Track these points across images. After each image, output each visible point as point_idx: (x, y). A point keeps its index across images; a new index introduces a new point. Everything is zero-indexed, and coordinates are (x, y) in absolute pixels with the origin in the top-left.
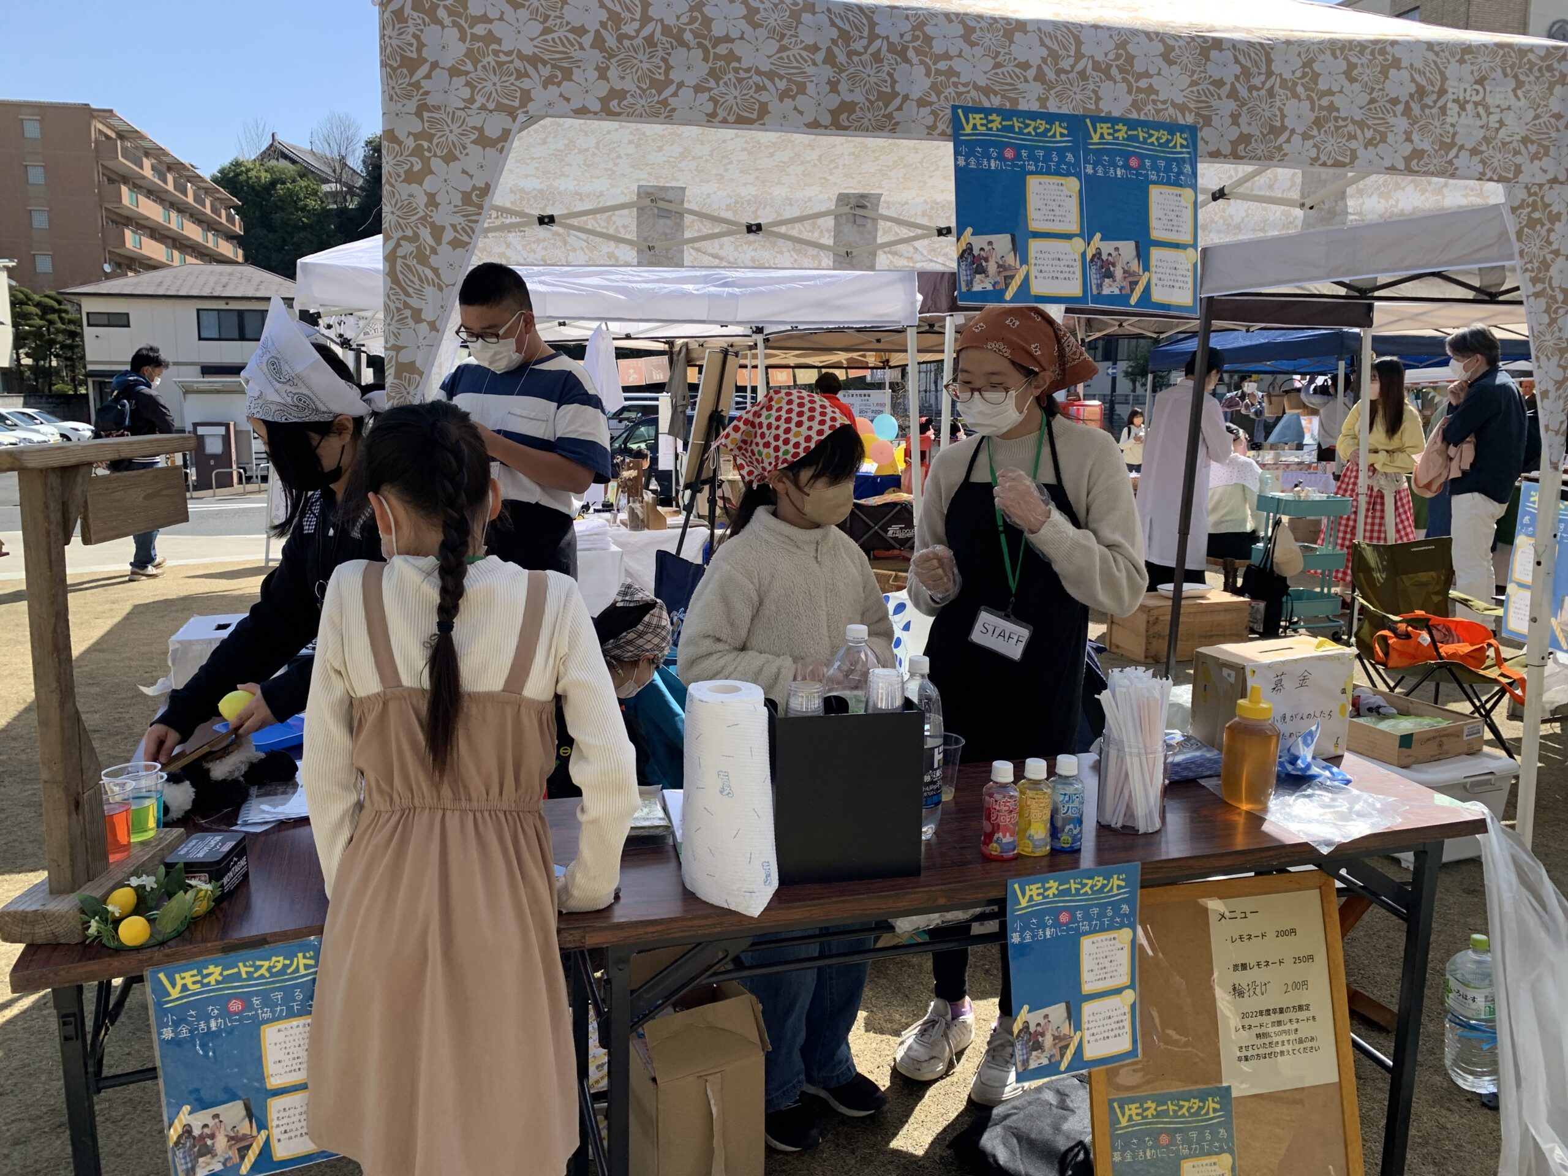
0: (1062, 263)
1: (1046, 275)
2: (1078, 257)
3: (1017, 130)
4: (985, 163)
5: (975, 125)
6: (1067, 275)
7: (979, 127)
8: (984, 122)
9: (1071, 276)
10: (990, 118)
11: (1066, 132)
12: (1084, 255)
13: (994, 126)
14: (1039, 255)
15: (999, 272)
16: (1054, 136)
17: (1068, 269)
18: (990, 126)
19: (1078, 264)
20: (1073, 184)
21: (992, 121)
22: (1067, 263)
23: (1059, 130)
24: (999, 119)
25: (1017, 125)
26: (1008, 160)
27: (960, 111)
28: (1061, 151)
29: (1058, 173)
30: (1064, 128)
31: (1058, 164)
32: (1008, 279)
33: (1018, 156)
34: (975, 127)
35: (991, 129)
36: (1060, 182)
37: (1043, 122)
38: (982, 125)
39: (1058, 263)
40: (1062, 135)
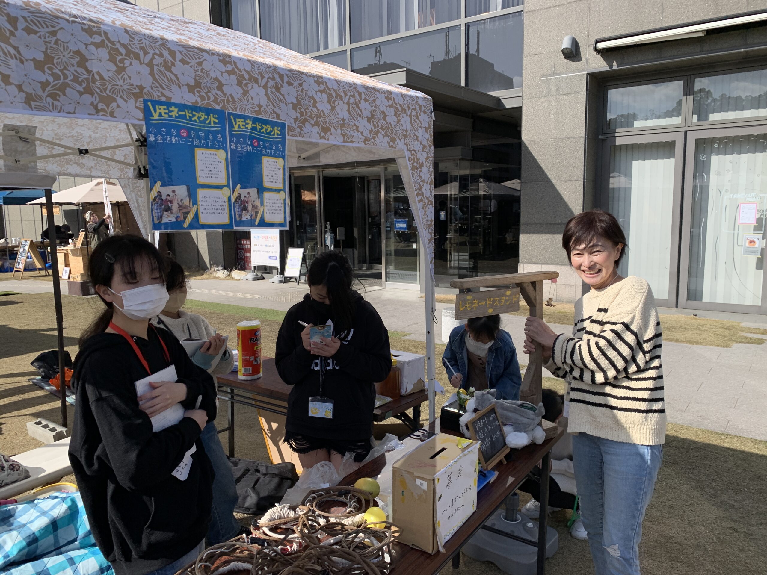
0: (217, 204)
1: (208, 211)
2: (226, 199)
3: (188, 118)
4: (169, 138)
5: (160, 114)
6: (220, 211)
7: (163, 115)
8: (167, 111)
9: (223, 212)
10: (170, 109)
11: (217, 121)
12: (229, 198)
13: (174, 114)
14: (204, 199)
15: (180, 210)
16: (210, 123)
17: (221, 208)
18: (170, 114)
19: (226, 204)
20: (222, 154)
21: (172, 111)
22: (220, 204)
23: (213, 119)
24: (176, 110)
25: (188, 115)
26: (183, 137)
27: (149, 104)
28: (215, 133)
29: (213, 147)
30: (216, 118)
31: (213, 141)
32: (186, 214)
33: (189, 135)
34: (160, 115)
35: (171, 116)
36: (215, 152)
37: (203, 114)
38: (165, 113)
39: (215, 204)
40: (215, 123)
